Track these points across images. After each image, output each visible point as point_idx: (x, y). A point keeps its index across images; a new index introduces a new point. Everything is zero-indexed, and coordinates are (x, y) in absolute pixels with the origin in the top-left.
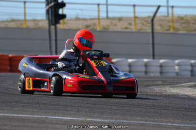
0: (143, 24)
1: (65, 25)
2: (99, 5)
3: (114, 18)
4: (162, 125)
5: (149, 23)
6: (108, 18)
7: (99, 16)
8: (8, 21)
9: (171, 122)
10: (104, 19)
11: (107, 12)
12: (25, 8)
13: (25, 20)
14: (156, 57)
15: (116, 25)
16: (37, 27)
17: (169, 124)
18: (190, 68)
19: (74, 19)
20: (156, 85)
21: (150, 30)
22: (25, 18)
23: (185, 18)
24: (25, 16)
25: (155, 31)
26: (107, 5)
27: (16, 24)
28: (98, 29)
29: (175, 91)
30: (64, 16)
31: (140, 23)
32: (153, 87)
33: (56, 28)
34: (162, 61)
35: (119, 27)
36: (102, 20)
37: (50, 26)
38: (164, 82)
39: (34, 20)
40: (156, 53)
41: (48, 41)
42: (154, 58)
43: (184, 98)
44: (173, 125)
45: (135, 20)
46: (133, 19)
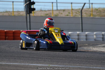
0: (76, 13)
1: (34, 14)
2: (52, 3)
3: (61, 10)
4: (91, 68)
5: (80, 12)
6: (57, 10)
7: (53, 9)
8: (4, 12)
9: (95, 67)
10: (55, 10)
11: (57, 6)
12: (13, 5)
13: (13, 11)
14: (83, 31)
15: (62, 14)
16: (19, 15)
17: (95, 68)
18: (102, 36)
19: (39, 10)
20: (85, 46)
21: (80, 16)
22: (13, 10)
23: (99, 10)
24: (13, 9)
25: (83, 17)
26: (57, 3)
27: (8, 14)
28: (52, 16)
29: (95, 49)
30: (34, 9)
31: (75, 12)
32: (83, 47)
33: (30, 16)
34: (86, 33)
35: (64, 15)
36: (55, 11)
37: (26, 14)
38: (89, 44)
39: (18, 11)
40: (83, 29)
41: (26, 23)
42: (82, 31)
43: (101, 53)
44: (96, 68)
45: (72, 11)
46: (71, 10)
